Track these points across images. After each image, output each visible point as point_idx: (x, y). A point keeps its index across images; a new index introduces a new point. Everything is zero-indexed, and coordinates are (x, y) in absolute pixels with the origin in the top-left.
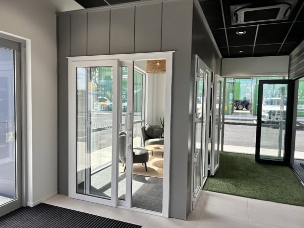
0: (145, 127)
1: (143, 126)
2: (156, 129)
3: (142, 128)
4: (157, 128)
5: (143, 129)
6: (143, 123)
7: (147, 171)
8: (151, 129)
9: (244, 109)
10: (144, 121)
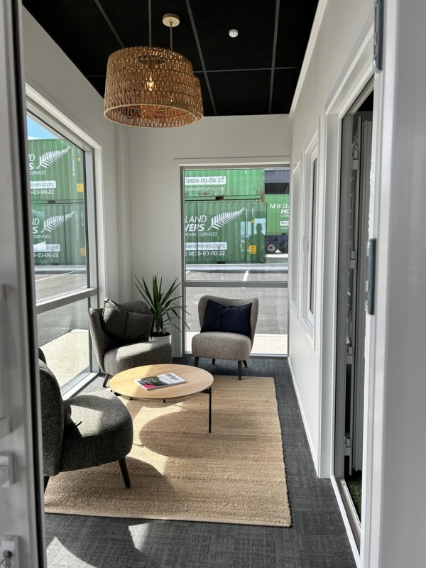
0: (100, 312)
1: (94, 306)
2: (134, 314)
3: (93, 317)
4: (139, 312)
5: (97, 316)
6: (94, 299)
7: (128, 485)
8: (121, 313)
9: (278, 251)
10: (97, 291)
